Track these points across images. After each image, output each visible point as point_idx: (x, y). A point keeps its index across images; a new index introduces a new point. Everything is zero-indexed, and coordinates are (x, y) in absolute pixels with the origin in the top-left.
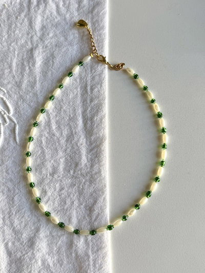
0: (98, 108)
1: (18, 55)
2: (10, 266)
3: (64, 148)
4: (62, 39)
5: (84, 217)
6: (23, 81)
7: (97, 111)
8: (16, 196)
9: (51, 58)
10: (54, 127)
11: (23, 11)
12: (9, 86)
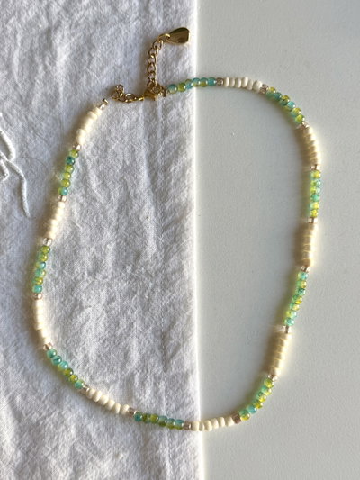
0: (178, 148)
1: (22, 42)
2: (21, 436)
3: (114, 224)
4: (107, 9)
5: (153, 351)
6: (34, 95)
7: (176, 152)
9: (86, 48)
10: (94, 183)
12: (8, 104)
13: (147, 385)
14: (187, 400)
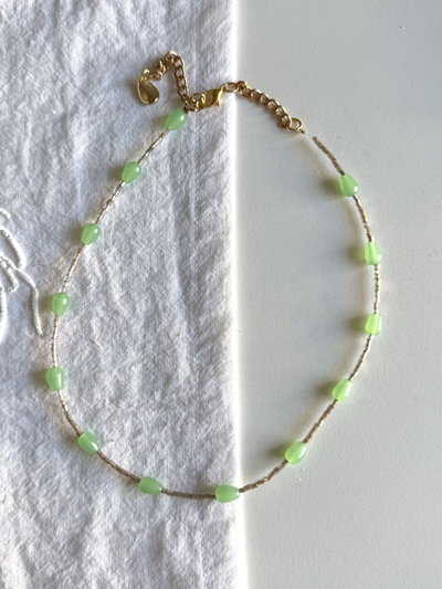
0: (213, 254)
1: (33, 131)
3: (139, 342)
6: (47, 192)
7: (212, 258)
8: (40, 448)
9: (108, 137)
10: (117, 294)
11: (41, 27)
12: (17, 204)
13: (180, 536)
14: (228, 554)
